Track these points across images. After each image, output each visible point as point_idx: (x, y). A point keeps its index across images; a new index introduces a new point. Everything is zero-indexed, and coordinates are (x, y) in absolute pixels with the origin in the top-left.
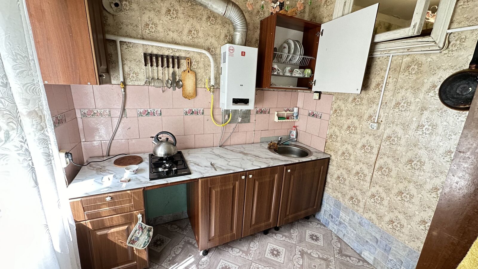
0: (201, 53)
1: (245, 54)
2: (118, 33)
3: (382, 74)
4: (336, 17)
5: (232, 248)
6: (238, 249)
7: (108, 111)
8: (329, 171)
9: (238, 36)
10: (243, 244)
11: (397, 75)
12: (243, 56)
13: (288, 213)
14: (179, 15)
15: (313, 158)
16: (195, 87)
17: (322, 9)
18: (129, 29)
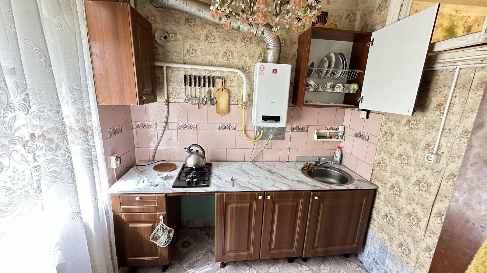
0: (235, 72)
1: (276, 72)
2: (165, 60)
3: (446, 92)
4: (390, 23)
5: (251, 267)
6: (256, 270)
7: (154, 124)
8: (375, 205)
9: (271, 55)
10: (262, 267)
11: (466, 94)
12: (275, 73)
13: (316, 245)
14: (216, 39)
15: (351, 186)
16: (228, 104)
17: (374, 15)
18: (174, 56)
